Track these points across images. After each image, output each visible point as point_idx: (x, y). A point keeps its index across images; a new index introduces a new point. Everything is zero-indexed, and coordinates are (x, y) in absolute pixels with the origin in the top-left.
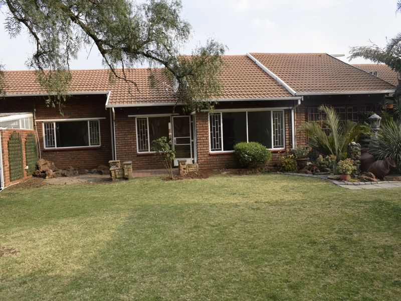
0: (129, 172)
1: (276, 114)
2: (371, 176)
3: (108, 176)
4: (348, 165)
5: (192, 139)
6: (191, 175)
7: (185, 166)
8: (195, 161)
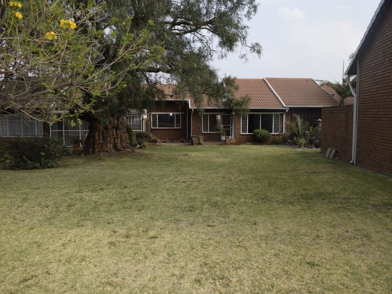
0: (202, 141)
1: (276, 116)
2: (312, 146)
3: (191, 143)
4: (303, 141)
5: (232, 126)
7: (228, 140)
8: (233, 138)
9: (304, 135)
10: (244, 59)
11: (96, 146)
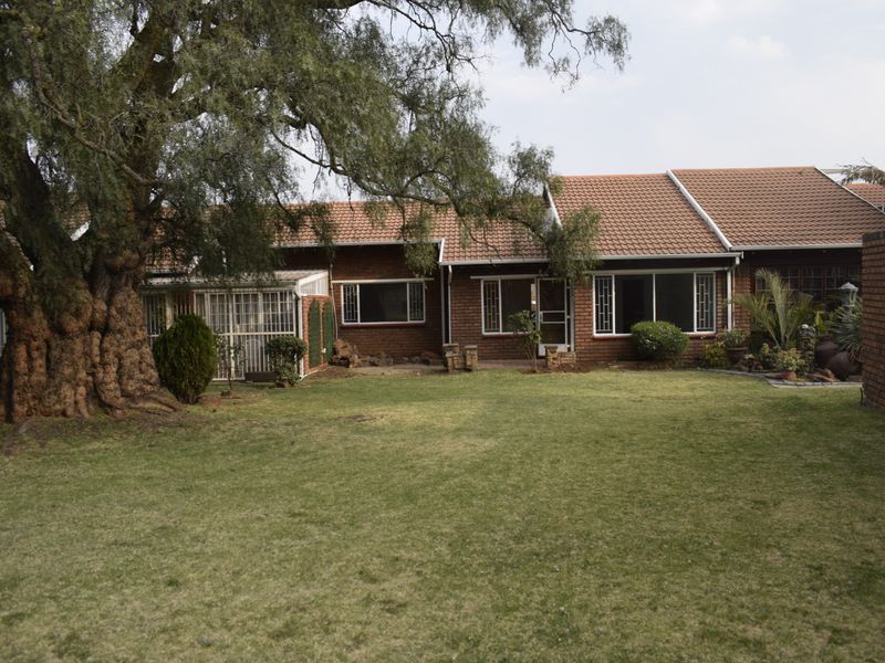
0: (473, 361)
1: (701, 278)
2: (827, 375)
3: (441, 367)
4: (792, 357)
5: (569, 314)
6: (564, 368)
7: (555, 355)
8: (572, 349)
9: (798, 338)
10: (564, 78)
11: (16, 397)
